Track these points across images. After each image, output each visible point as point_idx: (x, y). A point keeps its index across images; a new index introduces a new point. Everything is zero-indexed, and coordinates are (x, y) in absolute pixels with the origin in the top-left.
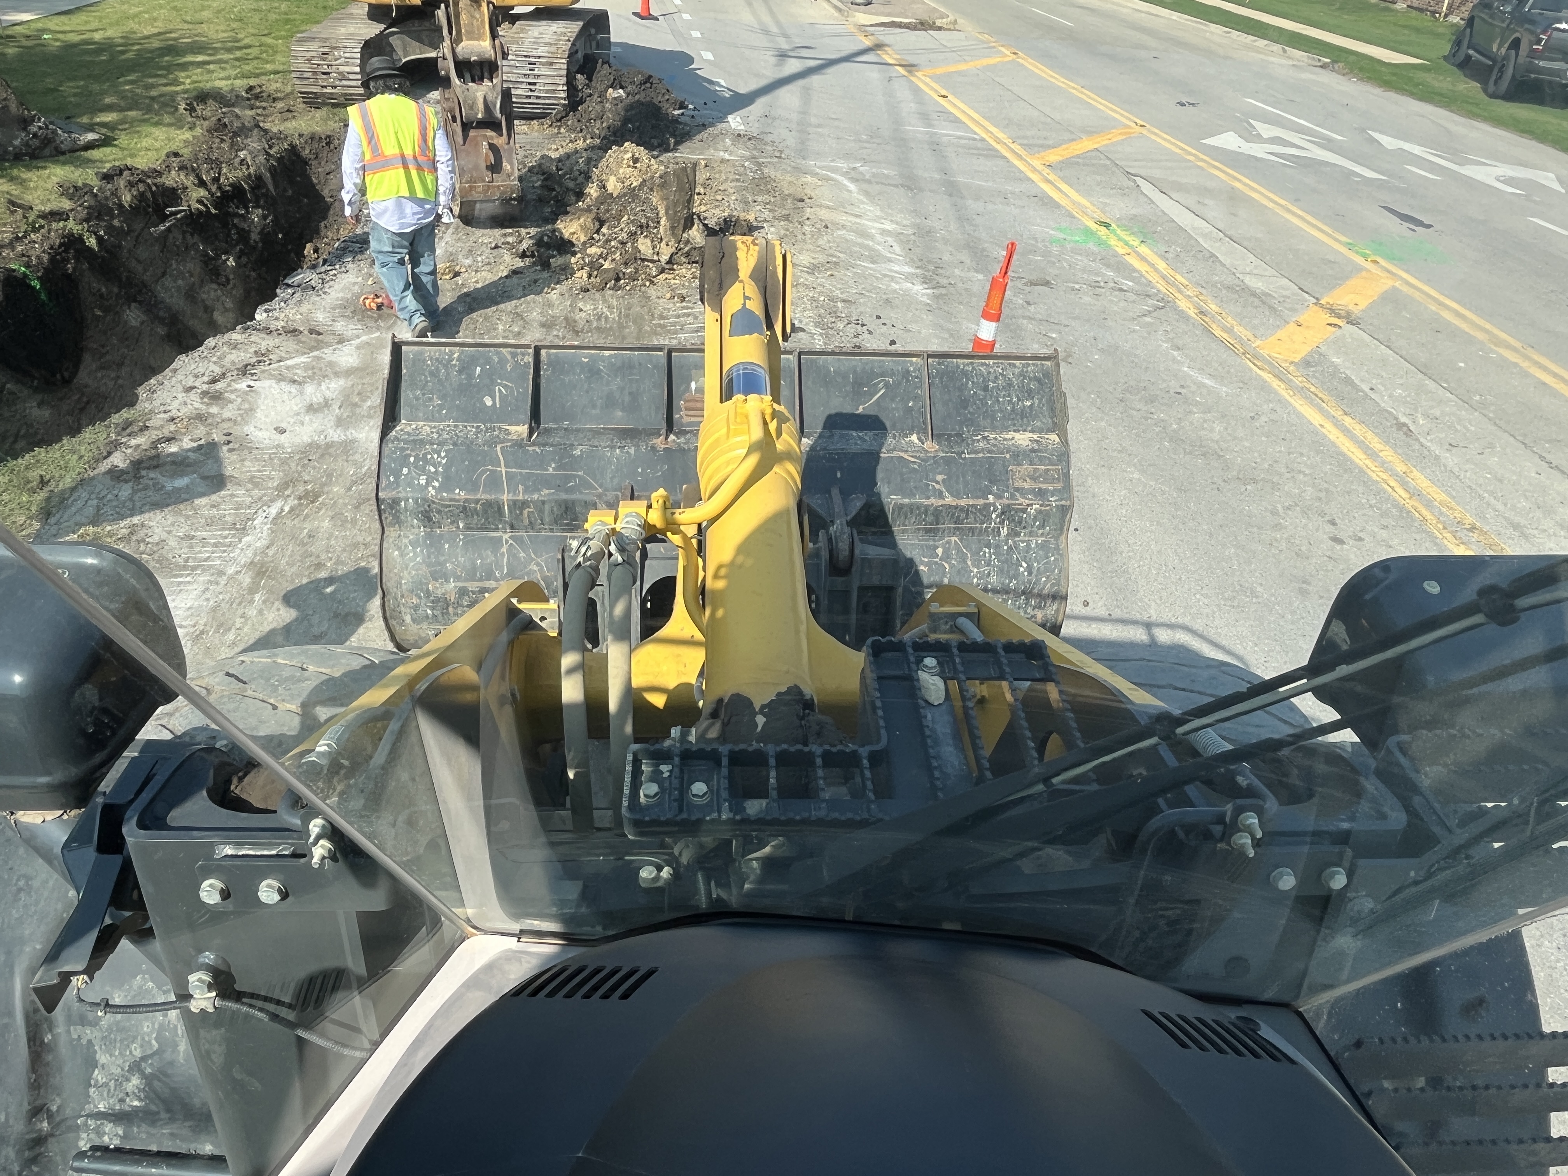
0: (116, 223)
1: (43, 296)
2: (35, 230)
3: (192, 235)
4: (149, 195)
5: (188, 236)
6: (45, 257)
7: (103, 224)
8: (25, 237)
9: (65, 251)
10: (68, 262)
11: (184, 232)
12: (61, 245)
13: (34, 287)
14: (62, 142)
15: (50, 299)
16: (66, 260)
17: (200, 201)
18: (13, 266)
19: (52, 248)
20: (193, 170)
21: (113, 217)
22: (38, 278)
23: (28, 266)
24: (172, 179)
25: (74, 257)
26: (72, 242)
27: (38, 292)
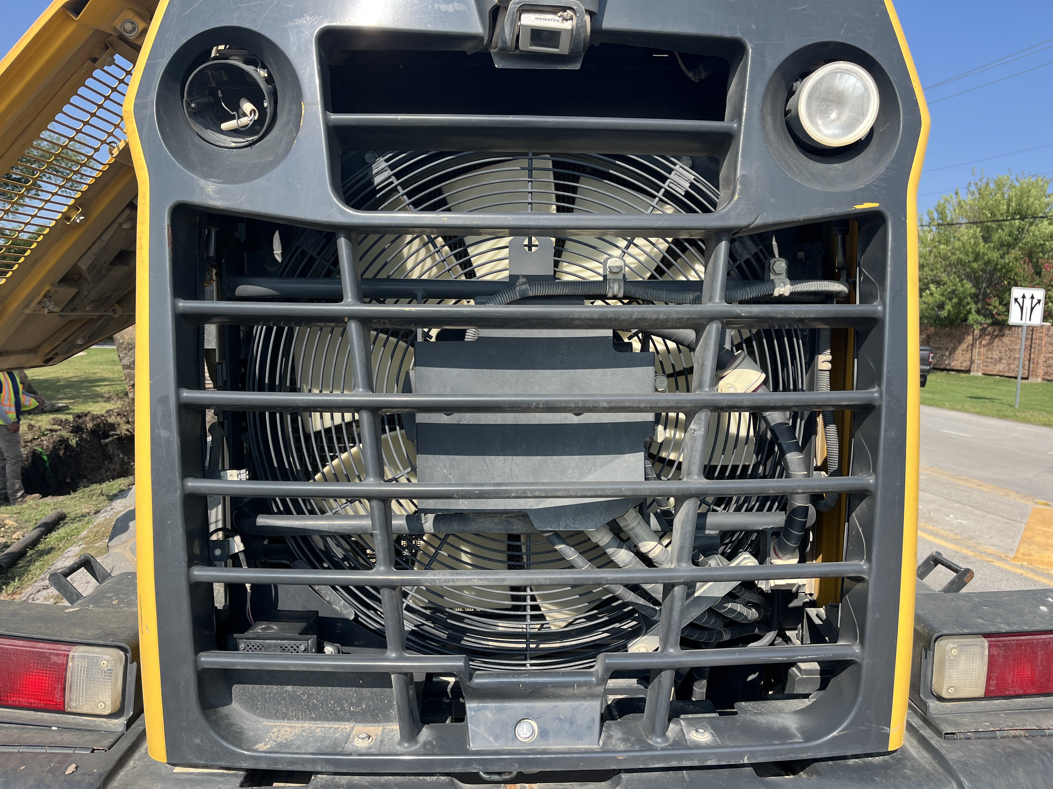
0: (84, 436)
1: (47, 465)
2: (44, 435)
3: (118, 449)
4: (102, 425)
5: (116, 450)
6: (51, 446)
7: (78, 435)
8: (38, 439)
9: (61, 445)
10: (61, 450)
11: (114, 448)
12: (59, 441)
13: (44, 459)
14: (46, 407)
15: (50, 467)
16: (60, 449)
17: (128, 430)
18: (36, 448)
19: (54, 442)
20: (124, 415)
21: (83, 433)
22: (47, 455)
23: (42, 448)
24: (111, 420)
25: (64, 448)
26: (63, 441)
27: (45, 462)
